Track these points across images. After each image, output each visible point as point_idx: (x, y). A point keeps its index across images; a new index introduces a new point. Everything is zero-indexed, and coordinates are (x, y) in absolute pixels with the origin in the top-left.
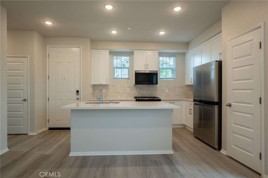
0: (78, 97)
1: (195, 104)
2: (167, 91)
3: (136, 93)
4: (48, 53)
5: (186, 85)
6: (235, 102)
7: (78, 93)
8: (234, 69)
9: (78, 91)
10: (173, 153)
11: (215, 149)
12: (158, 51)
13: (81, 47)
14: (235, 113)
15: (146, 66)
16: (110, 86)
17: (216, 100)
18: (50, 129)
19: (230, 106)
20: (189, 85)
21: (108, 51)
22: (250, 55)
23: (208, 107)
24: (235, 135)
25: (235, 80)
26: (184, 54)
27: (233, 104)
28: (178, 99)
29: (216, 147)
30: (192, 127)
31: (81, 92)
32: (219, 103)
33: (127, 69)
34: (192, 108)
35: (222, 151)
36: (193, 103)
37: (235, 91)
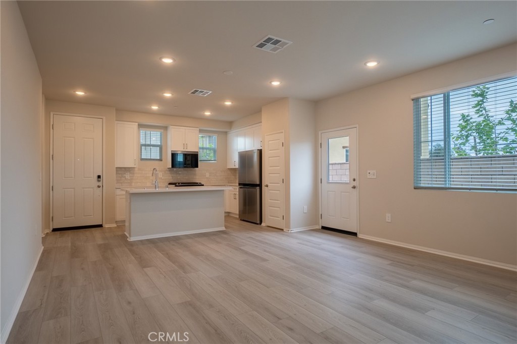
0: (100, 184)
1: (240, 188)
2: (208, 175)
3: (171, 178)
4: (52, 123)
5: (229, 169)
6: (270, 183)
7: (99, 179)
8: (270, 158)
9: (99, 177)
10: (225, 229)
11: (258, 224)
12: (198, 129)
13: (104, 118)
14: (270, 191)
15: (185, 145)
16: (136, 169)
17: (258, 183)
18: (54, 230)
19: (267, 186)
20: (231, 169)
21: (137, 124)
22: (278, 149)
23: (251, 190)
24: (271, 208)
25: (270, 167)
26: (226, 133)
27: (269, 185)
28: (220, 184)
29: (258, 222)
30: (238, 213)
31: (104, 177)
32: (260, 185)
33: (159, 148)
34: (238, 193)
35: (263, 224)
36: (237, 188)
37: (271, 175)
